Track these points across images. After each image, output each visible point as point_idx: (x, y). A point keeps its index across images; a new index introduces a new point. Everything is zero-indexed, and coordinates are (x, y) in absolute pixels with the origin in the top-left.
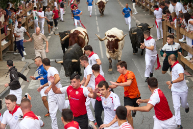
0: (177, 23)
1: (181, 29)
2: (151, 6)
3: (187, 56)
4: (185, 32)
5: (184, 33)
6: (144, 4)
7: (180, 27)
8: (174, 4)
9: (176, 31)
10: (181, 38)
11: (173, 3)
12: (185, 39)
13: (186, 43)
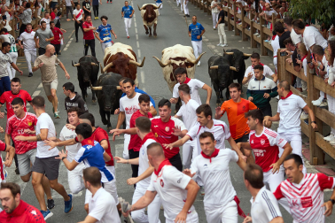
0: (309, 68)
1: (317, 79)
2: (254, 30)
3: (329, 134)
4: (324, 85)
5: (323, 88)
6: (240, 25)
7: (315, 74)
8: (300, 31)
9: (305, 83)
10: (316, 99)
11: (297, 28)
12: (325, 100)
13: (327, 108)
